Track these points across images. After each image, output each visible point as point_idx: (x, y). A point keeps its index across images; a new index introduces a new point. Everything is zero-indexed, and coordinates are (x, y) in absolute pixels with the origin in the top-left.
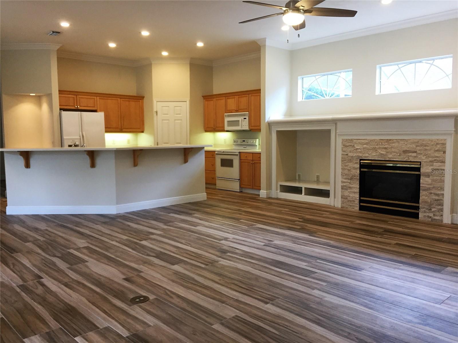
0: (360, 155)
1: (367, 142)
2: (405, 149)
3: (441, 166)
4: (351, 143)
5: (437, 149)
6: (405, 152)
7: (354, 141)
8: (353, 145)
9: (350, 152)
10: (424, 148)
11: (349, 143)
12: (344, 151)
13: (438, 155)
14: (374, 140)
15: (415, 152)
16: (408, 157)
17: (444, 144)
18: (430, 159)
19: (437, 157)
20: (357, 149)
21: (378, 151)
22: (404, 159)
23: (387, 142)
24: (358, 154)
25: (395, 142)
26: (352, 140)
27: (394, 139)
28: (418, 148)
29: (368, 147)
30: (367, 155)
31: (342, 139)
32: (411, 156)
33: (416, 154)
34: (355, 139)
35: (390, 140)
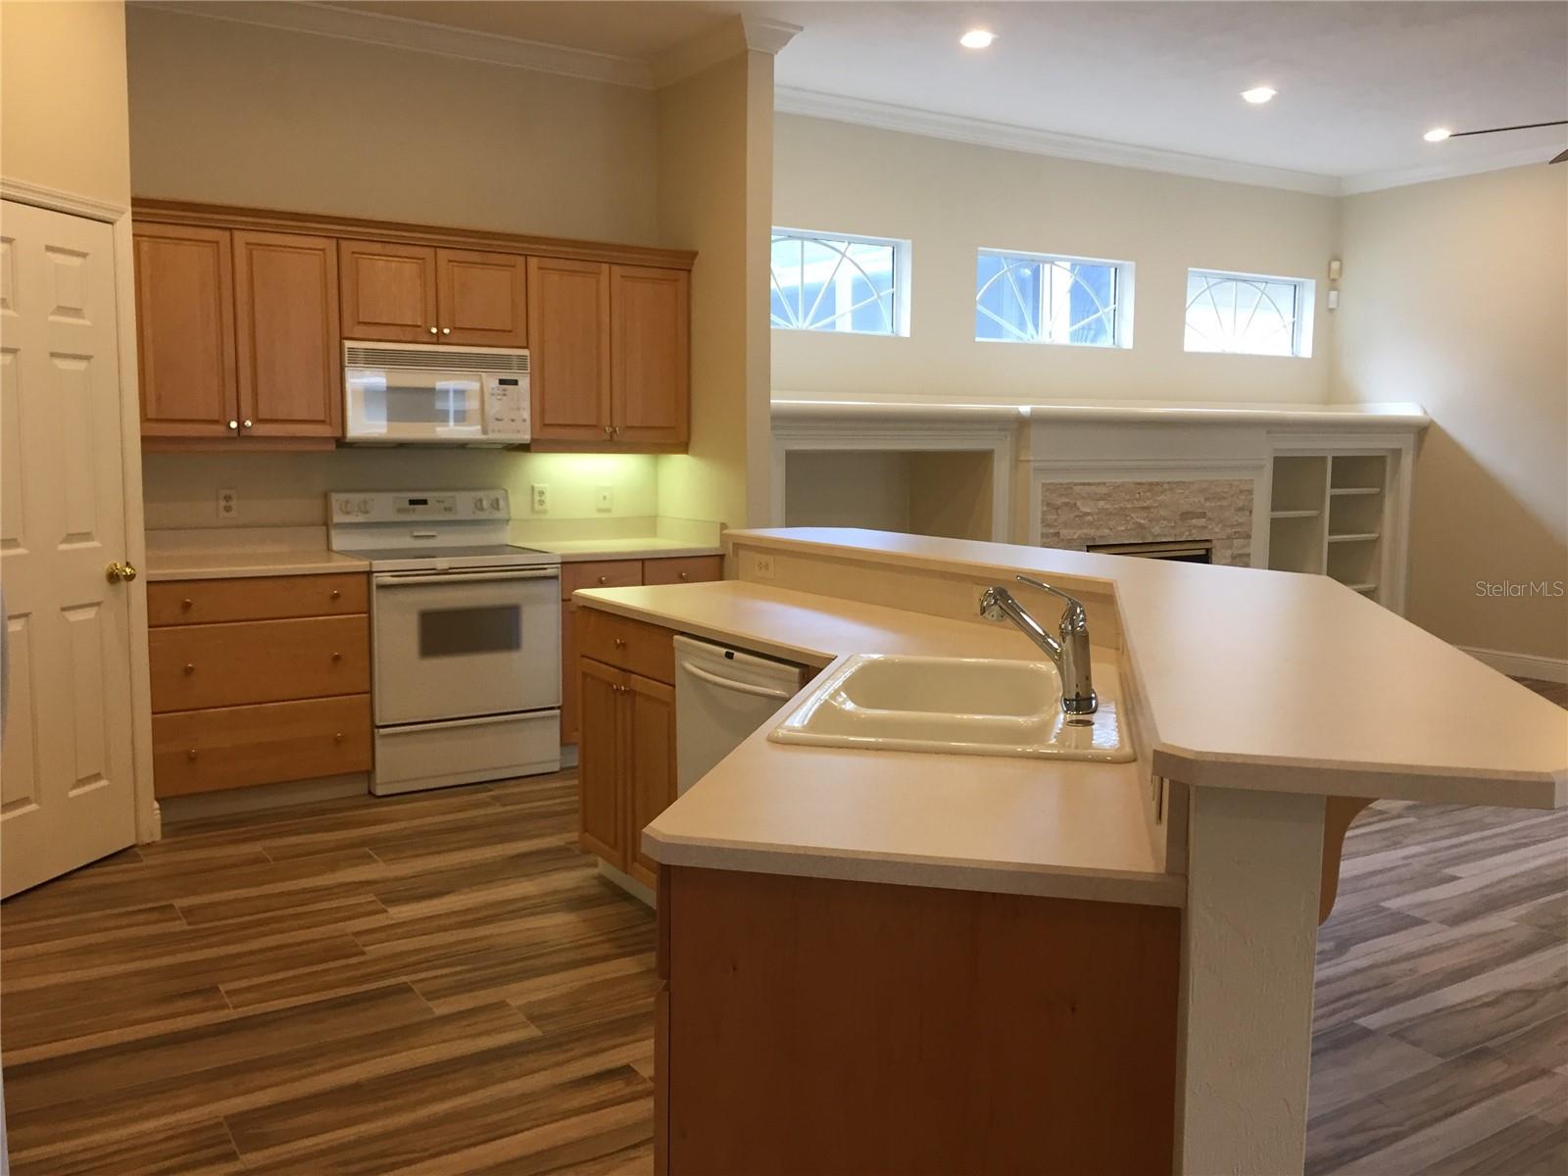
0: (1092, 532)
1: (1104, 490)
2: (1186, 508)
3: (1244, 546)
4: (1066, 495)
5: (1240, 504)
6: (1186, 516)
7: (1077, 489)
8: (1072, 502)
9: (1065, 525)
10: (1219, 503)
11: (1061, 495)
12: (1049, 526)
13: (1241, 520)
14: (1123, 485)
15: (1203, 515)
16: (1190, 531)
17: (1250, 492)
18: (1229, 531)
19: (1239, 525)
20: (1086, 514)
21: (1132, 518)
22: (1181, 536)
23: (1149, 491)
24: (1085, 531)
25: (1166, 490)
26: (1069, 487)
27: (1164, 483)
28: (1208, 504)
29: (1108, 506)
30: (1107, 531)
31: (1044, 485)
32: (1195, 527)
33: (1204, 520)
34: (1076, 484)
35: (1157, 484)
